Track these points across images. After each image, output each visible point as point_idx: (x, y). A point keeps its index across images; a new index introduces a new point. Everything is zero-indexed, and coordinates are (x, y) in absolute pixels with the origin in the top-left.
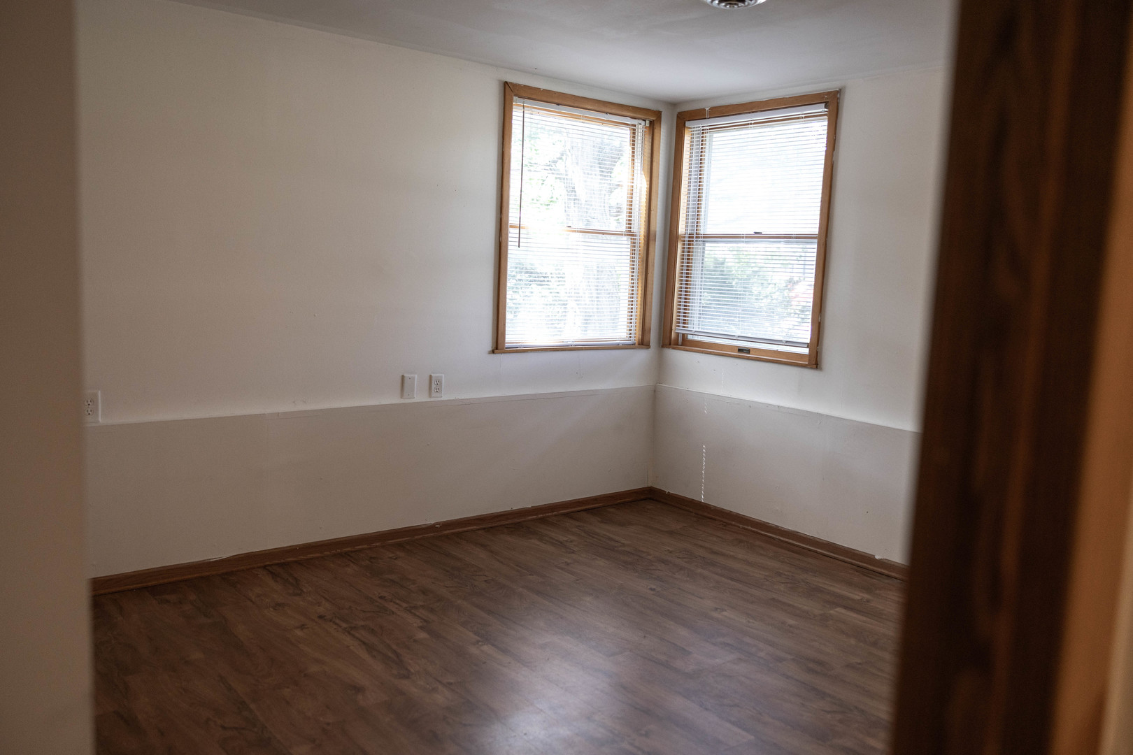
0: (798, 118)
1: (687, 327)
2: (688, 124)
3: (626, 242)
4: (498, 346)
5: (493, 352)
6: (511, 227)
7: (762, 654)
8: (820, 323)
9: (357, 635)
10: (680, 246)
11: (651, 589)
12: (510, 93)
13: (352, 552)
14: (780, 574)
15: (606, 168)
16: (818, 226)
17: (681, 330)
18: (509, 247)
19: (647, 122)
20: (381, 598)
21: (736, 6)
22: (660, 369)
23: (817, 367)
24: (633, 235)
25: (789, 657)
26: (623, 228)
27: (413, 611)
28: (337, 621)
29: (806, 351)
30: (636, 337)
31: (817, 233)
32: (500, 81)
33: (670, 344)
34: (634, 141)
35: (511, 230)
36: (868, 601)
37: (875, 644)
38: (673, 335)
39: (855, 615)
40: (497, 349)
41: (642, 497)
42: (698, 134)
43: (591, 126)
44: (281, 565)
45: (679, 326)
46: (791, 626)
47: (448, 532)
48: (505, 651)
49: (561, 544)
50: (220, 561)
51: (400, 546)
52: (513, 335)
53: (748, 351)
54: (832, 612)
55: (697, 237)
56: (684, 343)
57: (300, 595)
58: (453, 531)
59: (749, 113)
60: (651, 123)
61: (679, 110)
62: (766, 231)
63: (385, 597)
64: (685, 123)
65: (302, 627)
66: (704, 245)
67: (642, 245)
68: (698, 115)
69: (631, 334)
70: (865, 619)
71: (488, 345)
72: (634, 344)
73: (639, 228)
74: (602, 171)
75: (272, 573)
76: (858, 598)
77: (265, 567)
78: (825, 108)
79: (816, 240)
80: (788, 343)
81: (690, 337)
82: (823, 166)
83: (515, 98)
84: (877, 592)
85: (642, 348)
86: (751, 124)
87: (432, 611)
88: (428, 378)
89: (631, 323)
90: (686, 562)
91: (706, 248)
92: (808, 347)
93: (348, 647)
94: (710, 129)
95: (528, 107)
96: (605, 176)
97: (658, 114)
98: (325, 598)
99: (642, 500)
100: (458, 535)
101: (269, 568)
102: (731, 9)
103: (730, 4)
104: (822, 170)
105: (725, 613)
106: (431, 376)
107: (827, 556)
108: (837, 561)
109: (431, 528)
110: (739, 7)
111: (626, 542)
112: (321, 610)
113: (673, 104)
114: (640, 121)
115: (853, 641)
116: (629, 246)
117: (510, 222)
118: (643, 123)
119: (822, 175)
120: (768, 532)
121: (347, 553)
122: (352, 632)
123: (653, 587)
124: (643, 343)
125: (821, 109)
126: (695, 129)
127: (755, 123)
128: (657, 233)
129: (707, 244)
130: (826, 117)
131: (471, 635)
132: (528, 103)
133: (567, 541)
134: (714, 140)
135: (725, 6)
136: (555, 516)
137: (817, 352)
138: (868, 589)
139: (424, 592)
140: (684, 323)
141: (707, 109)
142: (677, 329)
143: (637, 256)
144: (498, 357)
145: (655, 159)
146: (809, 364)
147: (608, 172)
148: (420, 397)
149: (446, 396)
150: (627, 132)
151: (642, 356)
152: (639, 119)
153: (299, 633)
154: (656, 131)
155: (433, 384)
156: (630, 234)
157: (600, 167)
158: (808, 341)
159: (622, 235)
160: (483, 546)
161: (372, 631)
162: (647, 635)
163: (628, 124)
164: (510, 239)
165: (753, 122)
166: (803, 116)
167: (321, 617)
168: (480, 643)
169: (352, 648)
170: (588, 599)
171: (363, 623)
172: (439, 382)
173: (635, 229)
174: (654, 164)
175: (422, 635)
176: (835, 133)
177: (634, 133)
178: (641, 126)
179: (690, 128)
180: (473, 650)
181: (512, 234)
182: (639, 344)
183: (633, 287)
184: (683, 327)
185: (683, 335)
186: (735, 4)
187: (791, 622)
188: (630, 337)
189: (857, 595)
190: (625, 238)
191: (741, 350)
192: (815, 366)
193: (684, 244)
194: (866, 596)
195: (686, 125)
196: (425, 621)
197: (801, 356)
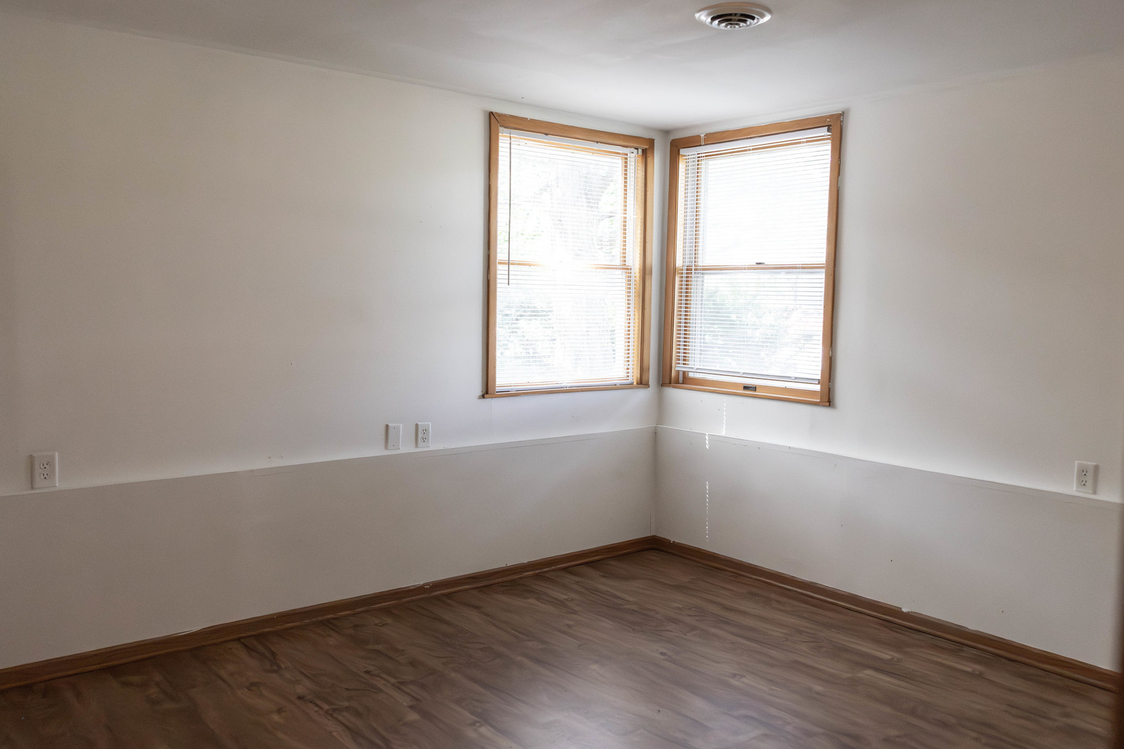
0: (800, 143)
1: (688, 364)
2: (682, 151)
3: (620, 277)
4: (487, 391)
5: (483, 396)
6: (500, 263)
7: (789, 728)
8: (831, 358)
9: (340, 718)
10: (677, 279)
11: (662, 654)
12: (495, 122)
13: (334, 619)
14: (800, 632)
15: (593, 199)
16: (825, 255)
17: (681, 368)
18: (498, 285)
19: (640, 151)
20: (368, 672)
21: (737, 26)
22: (660, 409)
23: (830, 405)
24: (628, 269)
25: (820, 730)
26: (618, 262)
27: (403, 687)
28: (319, 702)
29: (817, 388)
30: (634, 376)
31: (825, 262)
32: (485, 111)
33: (670, 383)
34: (626, 170)
35: (499, 267)
36: (899, 660)
37: (913, 712)
38: (673, 374)
39: (888, 679)
40: (487, 393)
41: (646, 547)
42: (694, 161)
43: (581, 156)
44: (257, 637)
45: (679, 364)
46: (818, 693)
47: (438, 593)
48: (504, 732)
49: (560, 604)
50: (189, 635)
51: (387, 611)
52: (504, 377)
53: (754, 388)
54: (860, 675)
55: (695, 270)
56: (684, 381)
57: (275, 671)
58: (442, 592)
59: (747, 138)
60: (644, 151)
61: (673, 137)
62: (768, 261)
63: (370, 672)
64: (679, 151)
65: (279, 711)
66: (703, 277)
67: (638, 279)
68: (693, 142)
69: (628, 373)
70: (896, 682)
71: (478, 389)
72: (632, 384)
73: (635, 262)
74: (589, 202)
75: (244, 645)
76: (889, 657)
77: (239, 639)
78: (828, 131)
79: (824, 270)
80: (797, 380)
81: (691, 375)
82: (828, 192)
83: (501, 129)
84: (908, 650)
85: (641, 388)
86: (749, 150)
87: (423, 686)
88: (414, 426)
89: (628, 361)
90: (697, 621)
91: (705, 281)
92: (819, 383)
93: (331, 732)
94: (706, 156)
95: (515, 138)
96: (592, 207)
97: (651, 142)
98: (305, 675)
99: (644, 550)
100: (448, 595)
101: (243, 640)
102: (733, 29)
103: (731, 24)
104: (827, 197)
105: (744, 680)
106: (417, 425)
107: (849, 609)
108: (863, 616)
109: (420, 590)
110: (740, 27)
111: (631, 599)
112: (300, 690)
113: (666, 132)
114: (633, 150)
115: (888, 710)
116: (624, 281)
117: (498, 258)
118: (635, 151)
119: (827, 201)
120: (783, 583)
121: (328, 620)
122: (335, 715)
123: (665, 651)
124: (642, 383)
125: (823, 132)
126: (690, 157)
127: (753, 149)
128: (653, 266)
129: (706, 276)
130: (829, 141)
131: (467, 714)
132: (515, 134)
133: (566, 599)
134: (710, 167)
135: (726, 26)
136: (554, 570)
137: (829, 389)
138: (898, 647)
139: (413, 663)
140: (684, 360)
141: (702, 136)
142: (678, 367)
143: (632, 290)
144: (490, 403)
145: (648, 189)
146: (821, 402)
147: (595, 203)
148: (405, 447)
149: (434, 445)
150: (619, 162)
151: (642, 395)
152: (631, 147)
153: (276, 718)
154: (649, 160)
155: (419, 434)
156: (626, 268)
157: (587, 198)
158: (819, 377)
159: (617, 268)
160: (477, 608)
161: (358, 714)
162: (660, 709)
163: (619, 153)
164: (498, 276)
165: (751, 148)
166: (805, 140)
167: (300, 698)
168: (477, 724)
169: (335, 734)
170: (595, 667)
171: (346, 704)
172: (425, 431)
173: (629, 263)
174: (648, 193)
175: (413, 716)
176: (840, 158)
177: (626, 162)
178: (634, 156)
179: (684, 156)
180: (471, 733)
181: (501, 271)
182: (637, 384)
183: (629, 323)
184: (684, 364)
185: (684, 372)
186: (737, 24)
187: (818, 688)
188: (628, 376)
189: (887, 654)
190: (619, 272)
191: (746, 388)
192: (828, 404)
193: (682, 277)
194: (897, 655)
195: (681, 153)
196: (417, 699)
197: (813, 393)
